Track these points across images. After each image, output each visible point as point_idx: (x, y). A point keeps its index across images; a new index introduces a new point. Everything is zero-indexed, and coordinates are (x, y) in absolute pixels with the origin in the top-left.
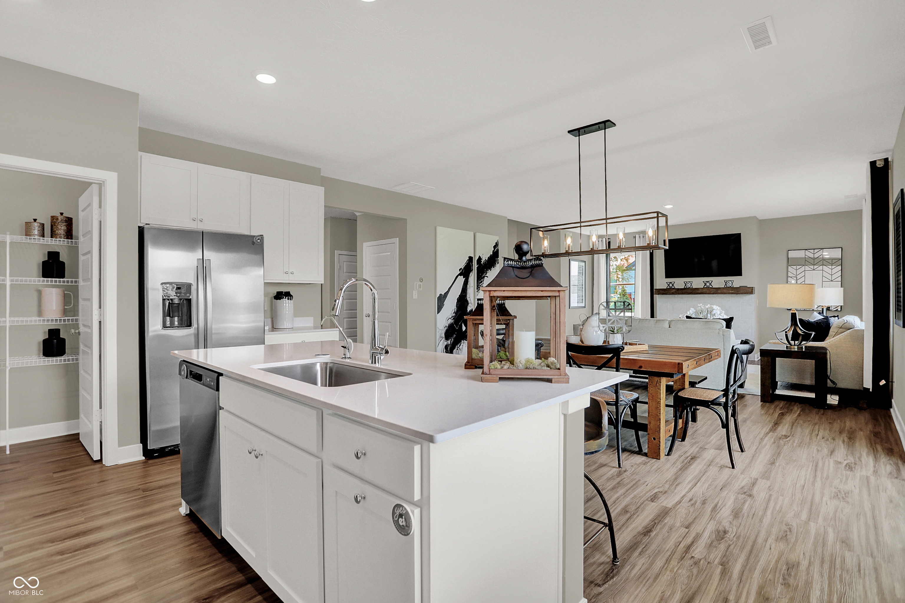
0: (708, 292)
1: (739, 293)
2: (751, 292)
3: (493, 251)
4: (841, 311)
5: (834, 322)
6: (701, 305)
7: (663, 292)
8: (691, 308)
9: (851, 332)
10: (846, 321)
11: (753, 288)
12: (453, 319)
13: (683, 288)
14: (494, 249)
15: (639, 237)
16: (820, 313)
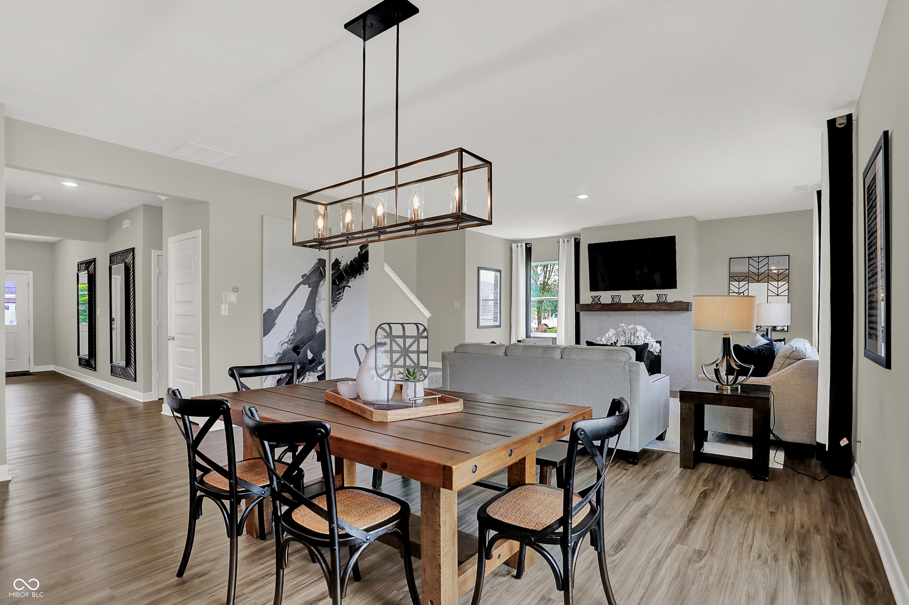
0: (637, 308)
1: (673, 309)
2: (687, 308)
3: (359, 253)
4: (787, 331)
5: (781, 349)
6: (623, 324)
7: (589, 308)
8: (610, 329)
9: (800, 364)
10: (795, 349)
11: (690, 304)
12: (291, 344)
13: (610, 303)
14: (361, 250)
15: (563, 241)
16: (763, 336)
